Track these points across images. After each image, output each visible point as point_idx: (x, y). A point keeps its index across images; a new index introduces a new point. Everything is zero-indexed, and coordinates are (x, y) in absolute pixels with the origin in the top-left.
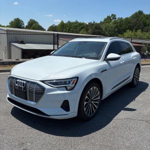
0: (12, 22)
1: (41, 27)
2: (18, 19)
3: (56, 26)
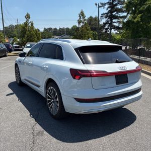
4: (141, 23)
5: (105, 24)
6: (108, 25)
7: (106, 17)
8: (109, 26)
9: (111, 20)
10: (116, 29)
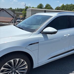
0: (38, 6)
1: (52, 8)
2: (41, 4)
3: (59, 7)
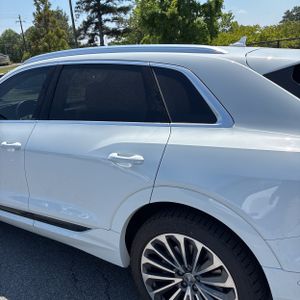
4: (180, 18)
5: (87, 24)
6: (93, 26)
7: (87, 10)
8: (96, 28)
9: (99, 16)
10: (112, 36)
